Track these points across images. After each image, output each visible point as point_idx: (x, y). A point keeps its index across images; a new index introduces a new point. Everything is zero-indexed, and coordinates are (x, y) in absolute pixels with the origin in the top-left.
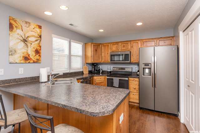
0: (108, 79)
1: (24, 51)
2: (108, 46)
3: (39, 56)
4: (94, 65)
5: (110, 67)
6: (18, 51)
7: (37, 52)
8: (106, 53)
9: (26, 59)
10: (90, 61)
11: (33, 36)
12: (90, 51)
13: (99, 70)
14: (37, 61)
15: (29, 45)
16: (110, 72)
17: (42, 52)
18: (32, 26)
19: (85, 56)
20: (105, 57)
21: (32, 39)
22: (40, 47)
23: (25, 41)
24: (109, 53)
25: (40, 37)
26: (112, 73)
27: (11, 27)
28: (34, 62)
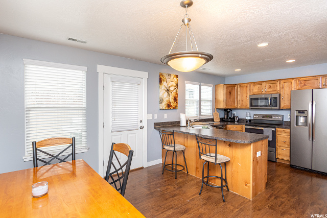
0: (246, 128)
1: (167, 99)
2: (247, 87)
3: (177, 103)
4: (227, 111)
5: (250, 114)
6: (165, 100)
7: (175, 99)
8: (244, 96)
9: (169, 106)
10: (222, 106)
11: (173, 85)
12: (222, 94)
13: (234, 117)
14: (175, 108)
15: (170, 93)
16: (250, 120)
17: (178, 99)
18: (172, 77)
19: (215, 100)
20: (242, 101)
21: (172, 88)
22: (177, 94)
23: (168, 91)
24: (248, 96)
25: (177, 85)
26: (252, 122)
27: (161, 81)
28: (173, 108)
